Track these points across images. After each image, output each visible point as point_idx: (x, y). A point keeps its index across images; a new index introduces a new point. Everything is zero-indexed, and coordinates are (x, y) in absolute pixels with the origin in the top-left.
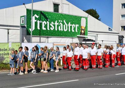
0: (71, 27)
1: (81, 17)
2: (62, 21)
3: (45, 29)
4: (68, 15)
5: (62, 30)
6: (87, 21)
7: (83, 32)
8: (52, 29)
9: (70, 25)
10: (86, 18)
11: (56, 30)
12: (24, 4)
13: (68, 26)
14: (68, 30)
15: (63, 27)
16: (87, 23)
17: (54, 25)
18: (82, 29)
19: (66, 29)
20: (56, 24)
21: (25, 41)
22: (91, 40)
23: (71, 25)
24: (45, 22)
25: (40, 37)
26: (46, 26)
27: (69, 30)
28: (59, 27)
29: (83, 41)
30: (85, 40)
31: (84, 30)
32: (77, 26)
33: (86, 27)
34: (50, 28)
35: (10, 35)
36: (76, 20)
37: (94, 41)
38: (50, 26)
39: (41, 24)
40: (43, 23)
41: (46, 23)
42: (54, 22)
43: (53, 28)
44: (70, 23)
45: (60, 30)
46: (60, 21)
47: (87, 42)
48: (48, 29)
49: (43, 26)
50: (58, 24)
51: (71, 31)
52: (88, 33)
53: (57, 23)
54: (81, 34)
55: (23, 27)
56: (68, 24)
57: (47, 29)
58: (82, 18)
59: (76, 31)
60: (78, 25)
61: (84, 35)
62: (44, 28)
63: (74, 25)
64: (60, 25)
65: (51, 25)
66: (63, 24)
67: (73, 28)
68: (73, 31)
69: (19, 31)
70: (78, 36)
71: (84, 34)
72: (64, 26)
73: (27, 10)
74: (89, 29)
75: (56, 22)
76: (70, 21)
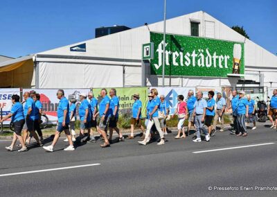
0: (217, 60)
1: (234, 43)
2: (203, 51)
3: (177, 64)
4: (213, 40)
5: (203, 65)
6: (243, 50)
7: (236, 67)
8: (187, 64)
9: (215, 57)
10: (242, 45)
11: (194, 65)
12: (146, 24)
13: (212, 59)
14: (213, 65)
15: (205, 60)
16: (243, 53)
17: (191, 58)
18: (235, 63)
19: (209, 63)
20: (194, 55)
21: (149, 84)
22: (251, 81)
23: (217, 57)
24: (176, 53)
25: (170, 78)
26: (178, 60)
27: (215, 66)
28: (199, 61)
29: (238, 83)
30: (241, 82)
31: (238, 65)
32: (227, 57)
33: (242, 60)
34: (184, 63)
35: (126, 75)
36: (224, 47)
37: (259, 83)
38: (185, 60)
39: (171, 56)
40: (174, 54)
41: (178, 55)
42: (191, 53)
43: (189, 63)
44: (215, 54)
45: (199, 65)
46: (199, 50)
47: (246, 85)
48: (182, 64)
49: (174, 59)
50: (196, 55)
51: (218, 67)
52: (246, 69)
53: (196, 53)
54: (234, 71)
55: (146, 61)
56: (212, 55)
57: (180, 64)
58: (235, 45)
59: (226, 67)
60: (228, 57)
61: (239, 73)
62: (175, 64)
63: (222, 56)
64: (200, 57)
65: (186, 57)
66: (205, 55)
67: (220, 62)
68: (221, 66)
69: (140, 68)
70: (228, 74)
71: (239, 71)
72: (207, 58)
73: (151, 33)
74: (246, 63)
75: (194, 52)
76: (215, 50)
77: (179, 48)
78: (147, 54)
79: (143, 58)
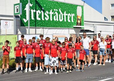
0: (67, 16)
1: (77, 6)
2: (57, 10)
3: (39, 19)
5: (58, 20)
6: (83, 10)
7: (79, 22)
8: (47, 19)
10: (82, 7)
11: (51, 20)
13: (63, 16)
14: (64, 20)
15: (59, 16)
16: (83, 12)
17: (49, 15)
18: (78, 19)
19: (61, 19)
20: (51, 13)
22: (89, 30)
23: (67, 15)
25: (36, 28)
26: (40, 16)
27: (65, 20)
28: (55, 17)
29: (80, 32)
30: (82, 31)
31: (80, 20)
32: (73, 15)
33: (82, 17)
37: (93, 32)
38: (45, 16)
39: (35, 14)
40: (37, 12)
41: (40, 13)
42: (49, 12)
43: (48, 18)
44: (65, 12)
45: (55, 20)
46: (55, 10)
49: (37, 15)
50: (53, 13)
51: (67, 21)
52: (85, 23)
53: (52, 12)
54: (77, 24)
56: (63, 13)
57: (41, 19)
58: (78, 7)
59: (73, 21)
60: (74, 15)
61: (81, 25)
63: (70, 14)
64: (55, 14)
66: (59, 13)
67: (69, 18)
68: (69, 21)
69: (13, 22)
70: (74, 26)
71: (80, 24)
72: (60, 15)
74: (85, 19)
75: (51, 11)
76: (65, 10)
77: (41, 8)
78: (17, 11)
79: (15, 14)
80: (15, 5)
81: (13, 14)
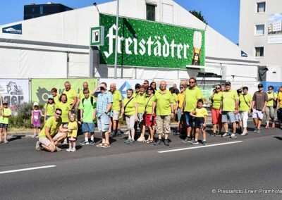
0: (175, 48)
1: (194, 30)
2: (159, 38)
3: (130, 52)
4: (171, 26)
5: (160, 55)
6: (203, 38)
7: (196, 58)
8: (142, 53)
9: (173, 45)
10: (203, 32)
11: (149, 54)
12: (95, 4)
13: (170, 47)
14: (170, 54)
15: (162, 48)
16: (203, 42)
17: (146, 46)
18: (195, 54)
19: (166, 53)
20: (150, 43)
21: (97, 75)
22: (213, 74)
23: (175, 45)
25: (122, 68)
26: (131, 48)
27: (173, 56)
28: (155, 49)
29: (198, 76)
30: (201, 75)
31: (198, 55)
32: (186, 46)
33: (202, 49)
34: (138, 51)
35: (70, 64)
36: (183, 35)
38: (139, 47)
39: (123, 43)
40: (127, 40)
41: (131, 42)
42: (147, 40)
43: (144, 51)
44: (173, 42)
45: (156, 54)
46: (156, 37)
47: (207, 79)
48: (136, 53)
49: (127, 46)
50: (152, 43)
51: (176, 57)
52: (206, 60)
53: (152, 40)
54: (193, 62)
55: (94, 48)
56: (170, 43)
57: (133, 53)
58: (196, 33)
59: (185, 57)
60: (188, 46)
61: (199, 65)
62: (128, 52)
63: (181, 45)
64: (157, 45)
66: (162, 42)
67: (179, 51)
68: (179, 57)
69: (88, 56)
70: (187, 66)
71: (199, 63)
72: (164, 47)
73: (101, 15)
74: (207, 54)
75: (150, 39)
76: (174, 38)
77: (133, 34)
78: (97, 39)
79: (92, 44)
80: (92, 29)
81: (88, 44)
